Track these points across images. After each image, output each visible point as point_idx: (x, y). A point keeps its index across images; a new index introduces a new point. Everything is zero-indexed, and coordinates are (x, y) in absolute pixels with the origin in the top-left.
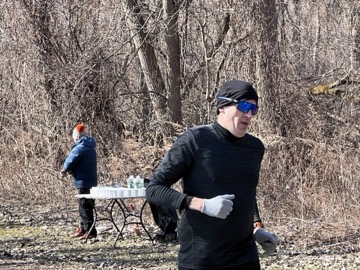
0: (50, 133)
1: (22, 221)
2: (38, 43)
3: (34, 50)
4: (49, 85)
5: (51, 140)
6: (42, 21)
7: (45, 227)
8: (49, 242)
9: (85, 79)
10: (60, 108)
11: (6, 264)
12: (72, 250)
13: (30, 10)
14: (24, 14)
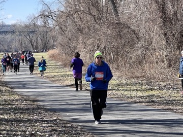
0: (165, 53)
1: (156, 88)
2: (161, 17)
3: (159, 20)
4: (165, 35)
5: (166, 56)
6: (163, 9)
7: (165, 91)
8: (168, 97)
9: (180, 32)
10: (170, 44)
11: (152, 105)
12: (178, 100)
13: (158, 5)
14: (156, 6)
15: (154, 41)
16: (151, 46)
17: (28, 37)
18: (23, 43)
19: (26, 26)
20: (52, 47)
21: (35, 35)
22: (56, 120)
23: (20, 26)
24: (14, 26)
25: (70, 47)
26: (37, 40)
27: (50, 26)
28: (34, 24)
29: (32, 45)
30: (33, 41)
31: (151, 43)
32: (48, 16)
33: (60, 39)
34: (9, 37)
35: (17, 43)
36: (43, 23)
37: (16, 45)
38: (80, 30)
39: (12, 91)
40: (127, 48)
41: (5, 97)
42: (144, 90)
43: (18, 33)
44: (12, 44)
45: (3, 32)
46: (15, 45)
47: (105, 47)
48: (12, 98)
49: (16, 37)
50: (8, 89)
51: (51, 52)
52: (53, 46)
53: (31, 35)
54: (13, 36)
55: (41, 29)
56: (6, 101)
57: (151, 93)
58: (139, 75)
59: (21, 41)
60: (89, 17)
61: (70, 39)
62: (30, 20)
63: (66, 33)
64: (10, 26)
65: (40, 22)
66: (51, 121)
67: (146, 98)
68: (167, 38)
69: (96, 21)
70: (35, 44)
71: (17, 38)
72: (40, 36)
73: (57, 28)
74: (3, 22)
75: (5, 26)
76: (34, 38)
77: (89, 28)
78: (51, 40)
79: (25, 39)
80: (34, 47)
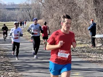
17: (28, 12)
18: (25, 15)
24: (20, 5)
26: (33, 13)
29: (30, 16)
30: (31, 14)
34: (16, 12)
35: (21, 16)
37: (21, 17)
43: (21, 10)
59: (23, 14)
64: (17, 5)
70: (32, 16)
72: (35, 11)
74: (13, 2)
75: (14, 5)
79: (26, 13)
80: (32, 18)
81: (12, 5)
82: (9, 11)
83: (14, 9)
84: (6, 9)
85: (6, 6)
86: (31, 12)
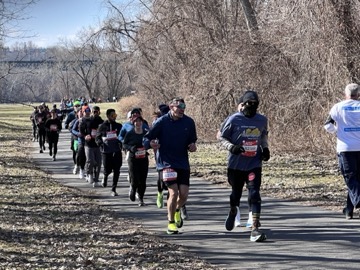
15: (328, 78)
16: (321, 89)
17: (80, 72)
18: (70, 83)
19: (77, 51)
20: (128, 92)
21: (93, 67)
22: (135, 234)
23: (65, 50)
24: (53, 50)
25: (162, 91)
26: (98, 77)
27: (123, 49)
28: (92, 46)
29: (88, 87)
30: (90, 80)
31: (323, 83)
32: (120, 31)
33: (143, 75)
34: (42, 72)
35: (59, 84)
36: (109, 45)
37: (58, 89)
38: (182, 57)
39: (48, 179)
40: (276, 93)
41: (35, 191)
42: (308, 176)
43: (60, 65)
44: (48, 86)
45: (31, 62)
46: (56, 87)
47: (232, 91)
48: (49, 191)
49: (57, 72)
50: (41, 173)
51: (125, 101)
52: (130, 88)
53: (86, 69)
54: (51, 70)
55: (105, 57)
56: (36, 198)
57: (322, 180)
58: (299, 146)
59: (66, 81)
60: (200, 33)
61: (162, 76)
62: (85, 39)
63: (155, 63)
64: (44, 50)
65: (103, 43)
66: (125, 236)
67: (313, 191)
68: (353, 74)
69: (213, 40)
70: (94, 85)
71: (59, 73)
72: (103, 69)
73: (138, 53)
74: (30, 43)
75: (35, 50)
76: (92, 74)
77: (199, 53)
78: (126, 78)
79: (74, 76)
80: (92, 91)
81: (26, 51)
82: (18, 70)
83: (34, 62)
84: (10, 62)
85: (9, 54)
86: (91, 72)
